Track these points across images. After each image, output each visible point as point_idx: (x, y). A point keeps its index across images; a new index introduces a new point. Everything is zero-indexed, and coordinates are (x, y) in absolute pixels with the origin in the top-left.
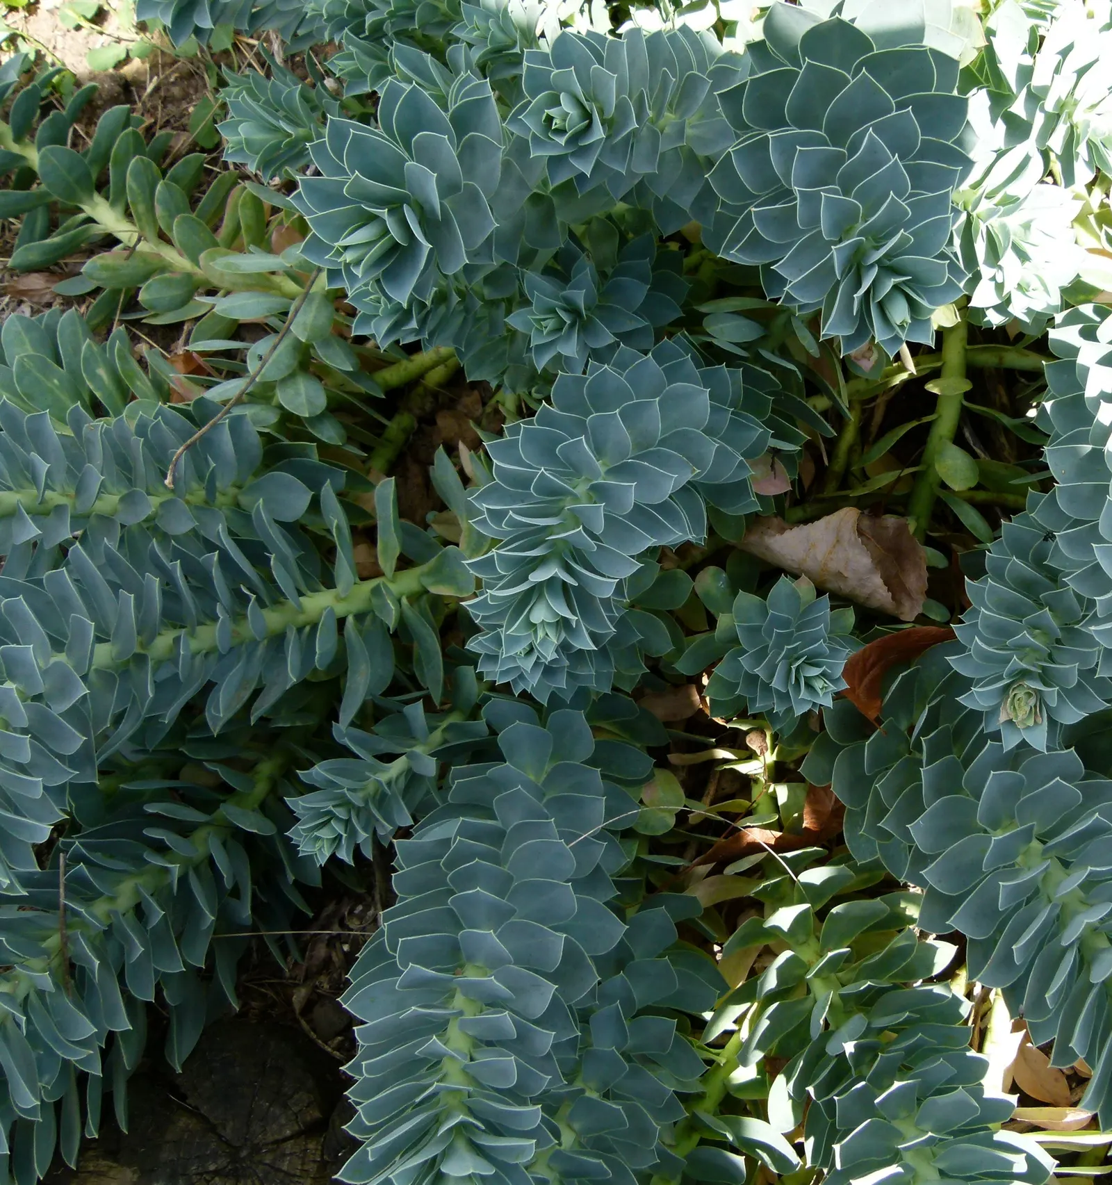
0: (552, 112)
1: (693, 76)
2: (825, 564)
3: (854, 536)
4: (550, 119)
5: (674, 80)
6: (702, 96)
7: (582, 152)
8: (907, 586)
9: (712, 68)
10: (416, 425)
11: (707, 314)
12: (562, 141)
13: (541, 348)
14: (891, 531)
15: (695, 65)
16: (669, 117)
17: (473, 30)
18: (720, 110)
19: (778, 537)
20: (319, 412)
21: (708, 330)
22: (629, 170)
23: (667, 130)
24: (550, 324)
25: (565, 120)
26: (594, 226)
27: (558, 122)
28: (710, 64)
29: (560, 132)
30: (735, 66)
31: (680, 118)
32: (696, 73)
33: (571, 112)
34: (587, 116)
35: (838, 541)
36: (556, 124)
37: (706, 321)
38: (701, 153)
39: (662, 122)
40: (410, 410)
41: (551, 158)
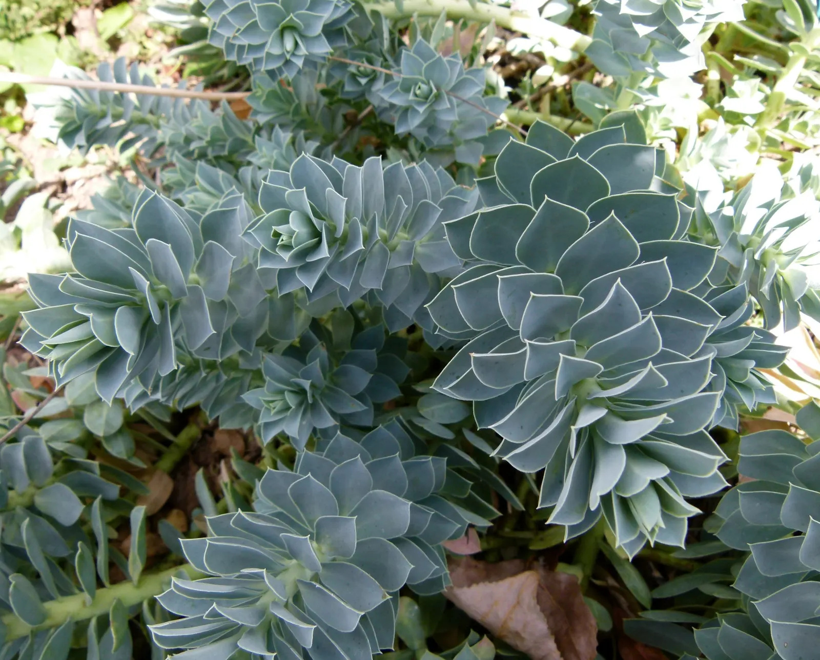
0: (280, 229)
1: (426, 205)
2: (505, 622)
3: (533, 602)
4: (277, 235)
5: (406, 206)
6: (432, 222)
7: (307, 268)
8: (577, 648)
9: (444, 198)
10: (200, 436)
11: (422, 394)
12: (286, 256)
13: (268, 425)
14: (563, 586)
15: (429, 194)
16: (402, 236)
17: (262, 157)
18: (446, 237)
19: (465, 589)
20: (113, 431)
21: (421, 412)
22: (355, 285)
23: (399, 248)
24: (279, 405)
25: (291, 237)
26: (338, 313)
27: (284, 239)
28: (443, 194)
29: (287, 247)
30: (463, 198)
31: (412, 238)
32: (430, 202)
33: (297, 231)
34: (317, 234)
35: (518, 603)
36: (282, 240)
37: (421, 400)
38: (429, 270)
39: (395, 241)
40: (198, 424)
41: (281, 270)
